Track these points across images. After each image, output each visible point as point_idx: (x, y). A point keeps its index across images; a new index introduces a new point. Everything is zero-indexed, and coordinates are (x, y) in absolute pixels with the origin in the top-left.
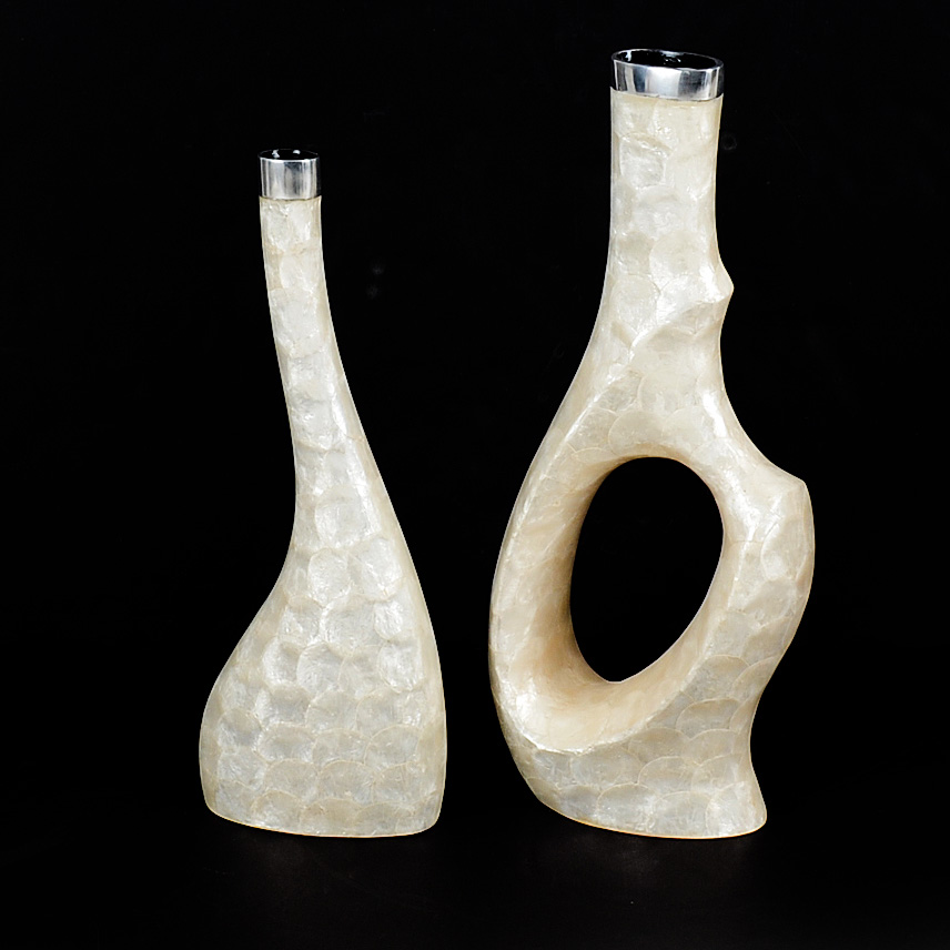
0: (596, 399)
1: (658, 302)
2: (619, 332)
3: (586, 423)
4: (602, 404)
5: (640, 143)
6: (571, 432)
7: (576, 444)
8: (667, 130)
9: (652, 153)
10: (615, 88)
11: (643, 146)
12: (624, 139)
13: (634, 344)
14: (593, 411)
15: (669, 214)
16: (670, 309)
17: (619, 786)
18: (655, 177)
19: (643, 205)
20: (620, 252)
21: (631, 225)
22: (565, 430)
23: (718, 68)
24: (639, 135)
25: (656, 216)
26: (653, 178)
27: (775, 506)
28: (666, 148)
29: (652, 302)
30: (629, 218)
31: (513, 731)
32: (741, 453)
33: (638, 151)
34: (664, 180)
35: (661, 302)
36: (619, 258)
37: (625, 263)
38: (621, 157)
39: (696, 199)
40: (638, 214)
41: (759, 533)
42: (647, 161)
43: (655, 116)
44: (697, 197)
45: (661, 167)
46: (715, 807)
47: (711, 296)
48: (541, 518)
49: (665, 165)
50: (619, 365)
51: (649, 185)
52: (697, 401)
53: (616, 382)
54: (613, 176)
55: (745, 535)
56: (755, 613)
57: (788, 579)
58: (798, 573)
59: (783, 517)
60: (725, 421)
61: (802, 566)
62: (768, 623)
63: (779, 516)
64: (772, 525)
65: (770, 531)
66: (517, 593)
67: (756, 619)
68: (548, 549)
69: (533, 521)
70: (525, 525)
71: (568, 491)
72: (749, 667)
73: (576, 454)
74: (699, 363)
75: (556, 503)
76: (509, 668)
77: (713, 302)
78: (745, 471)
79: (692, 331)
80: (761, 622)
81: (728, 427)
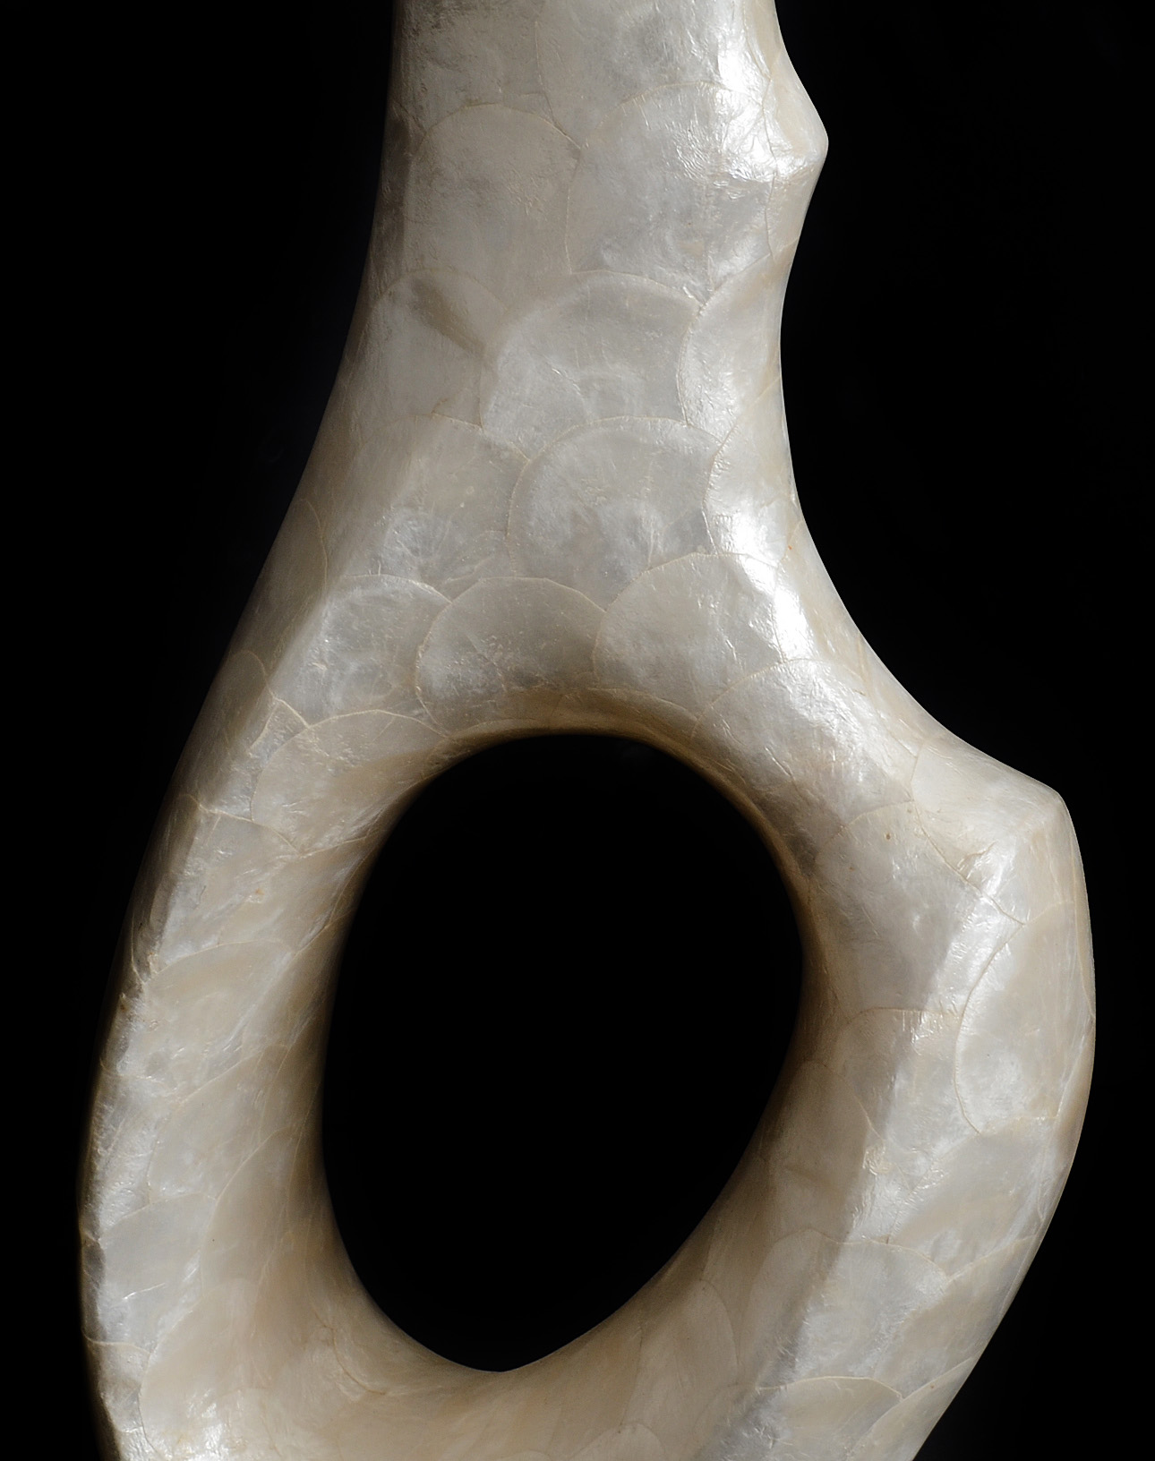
3: (339, 628)
32: (861, 706)
56: (932, 1242)
57: (1037, 1123)
58: (1063, 1097)
59: (1023, 920)
60: (807, 605)
61: (1073, 1073)
62: (968, 1268)
63: (1010, 917)
64: (990, 951)
65: (984, 970)
66: (151, 1168)
67: (933, 1260)
68: (240, 1033)
69: (186, 955)
70: (160, 969)
71: (293, 854)
72: (902, 1401)
73: (310, 732)
74: (717, 406)
75: (257, 892)
76: (139, 1387)
77: (769, 178)
78: (884, 767)
79: (693, 290)
80: (950, 1267)
81: (815, 623)
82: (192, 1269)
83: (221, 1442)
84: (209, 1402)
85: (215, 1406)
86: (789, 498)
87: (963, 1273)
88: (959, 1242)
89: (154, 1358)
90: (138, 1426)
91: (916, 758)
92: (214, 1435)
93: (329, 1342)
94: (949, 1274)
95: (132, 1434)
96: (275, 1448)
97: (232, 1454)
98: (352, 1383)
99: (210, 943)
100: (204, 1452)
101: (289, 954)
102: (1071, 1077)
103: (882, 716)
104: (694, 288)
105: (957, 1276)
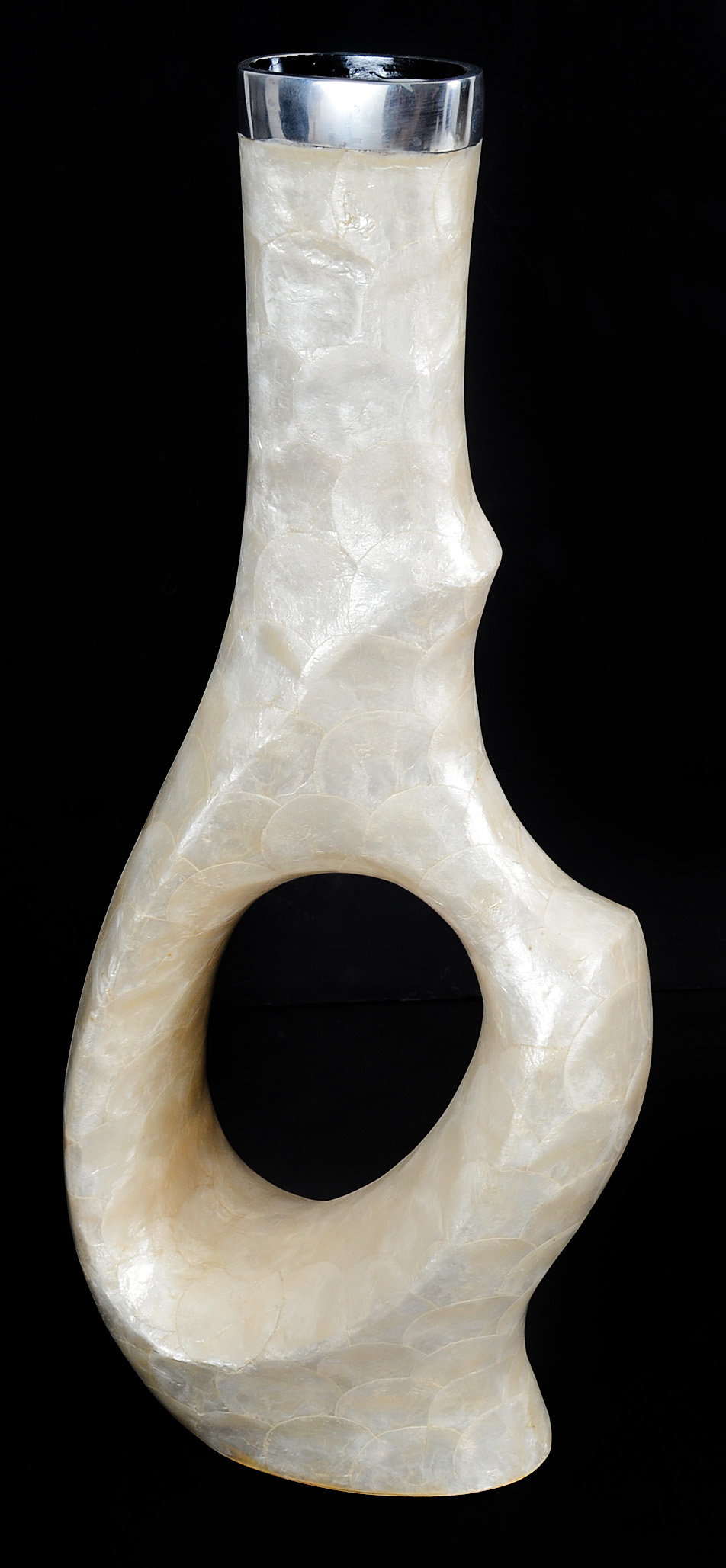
0: (234, 776)
1: (353, 587)
2: (272, 643)
3: (216, 819)
4: (245, 783)
5: (305, 253)
6: (188, 837)
7: (200, 856)
8: (363, 222)
9: (333, 275)
10: (247, 135)
11: (314, 261)
12: (272, 246)
13: (306, 669)
14: (230, 797)
15: (371, 405)
16: (377, 601)
17: (303, 1418)
18: (341, 327)
19: (315, 388)
20: (271, 486)
21: (292, 431)
22: (179, 829)
23: (473, 79)
24: (304, 235)
25: (345, 411)
26: (333, 329)
27: (589, 977)
28: (363, 263)
29: (339, 587)
30: (286, 414)
31: (116, 1321)
32: (518, 870)
33: (303, 272)
34: (358, 332)
35: (357, 589)
36: (269, 498)
37: (284, 508)
38: (266, 287)
39: (426, 372)
40: (304, 407)
41: (562, 1029)
42: (319, 293)
43: (337, 193)
44: (429, 367)
45: (353, 304)
46: (467, 1446)
47: (460, 574)
48: (142, 983)
49: (360, 300)
50: (276, 711)
51: (326, 346)
52: (431, 777)
53: (273, 745)
54: (254, 330)
55: (534, 1034)
56: (552, 1169)
57: (613, 1103)
58: (629, 1088)
59: (606, 997)
60: (487, 811)
61: (635, 1074)
62: (573, 1181)
63: (598, 995)
64: (586, 1015)
65: (582, 1025)
66: (108, 1103)
67: (552, 1177)
68: (159, 1026)
69: (128, 990)
70: (114, 999)
71: (190, 934)
72: (536, 1249)
73: (200, 874)
74: (435, 704)
75: (170, 955)
76: (101, 1222)
77: (464, 584)
78: (529, 908)
79: (421, 644)
80: (562, 1181)
81: (492, 823)
82: (131, 1154)
83: (148, 1249)
84: (142, 1227)
85: (144, 1229)
86: (478, 749)
87: (572, 1182)
88: (568, 1168)
89: (110, 1204)
90: (100, 1242)
91: (548, 900)
92: (145, 1245)
93: (211, 1186)
94: (562, 1184)
95: (97, 1247)
96: (179, 1252)
97: (155, 1256)
98: (224, 1210)
99: (142, 984)
100: (138, 1256)
101: (187, 983)
102: (634, 1077)
103: (529, 875)
104: (422, 643)
105: (566, 1185)
